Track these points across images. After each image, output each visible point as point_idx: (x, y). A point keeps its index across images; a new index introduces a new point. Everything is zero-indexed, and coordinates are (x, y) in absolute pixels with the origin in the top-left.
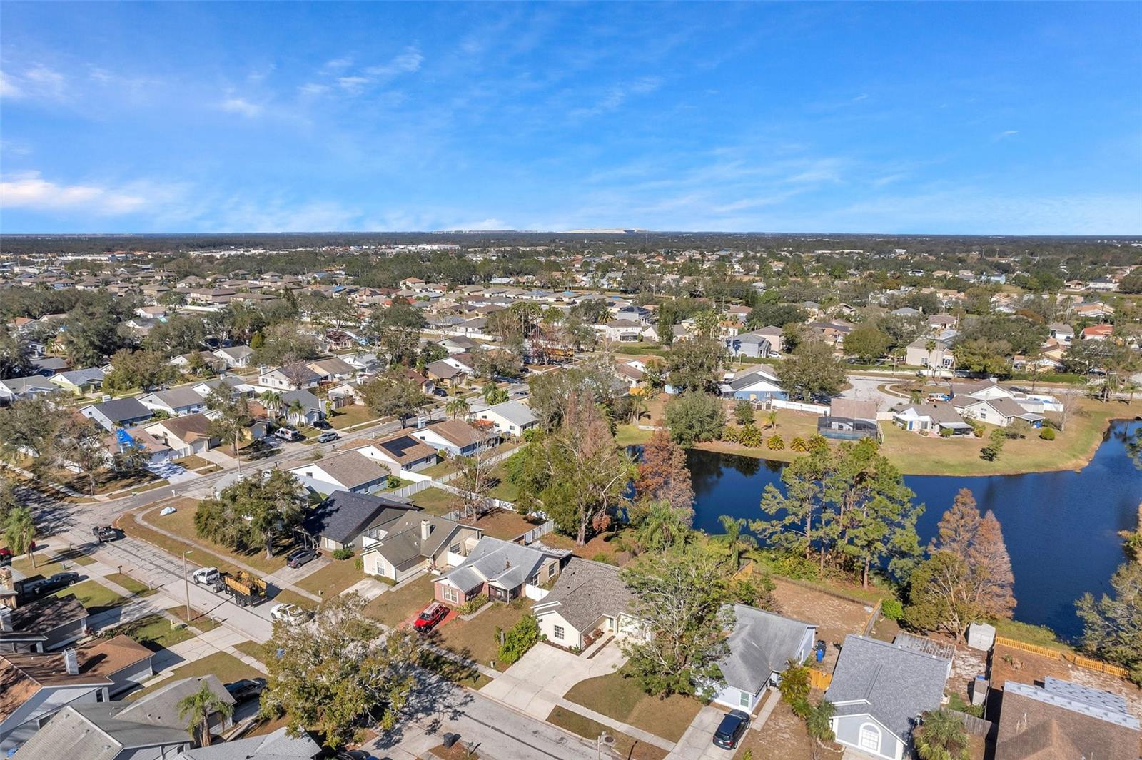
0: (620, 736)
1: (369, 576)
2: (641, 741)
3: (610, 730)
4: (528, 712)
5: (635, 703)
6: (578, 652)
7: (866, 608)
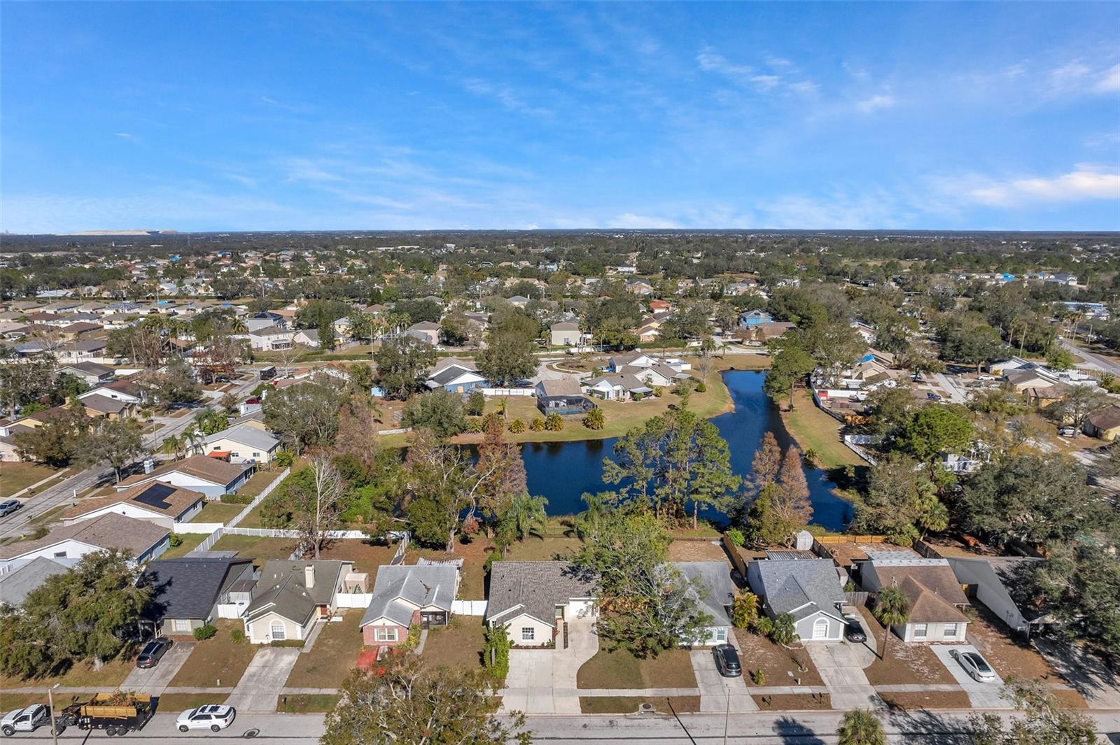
0: (652, 700)
1: (262, 645)
2: (672, 697)
3: (642, 699)
4: (559, 712)
5: (638, 670)
6: (551, 646)
7: (713, 543)
